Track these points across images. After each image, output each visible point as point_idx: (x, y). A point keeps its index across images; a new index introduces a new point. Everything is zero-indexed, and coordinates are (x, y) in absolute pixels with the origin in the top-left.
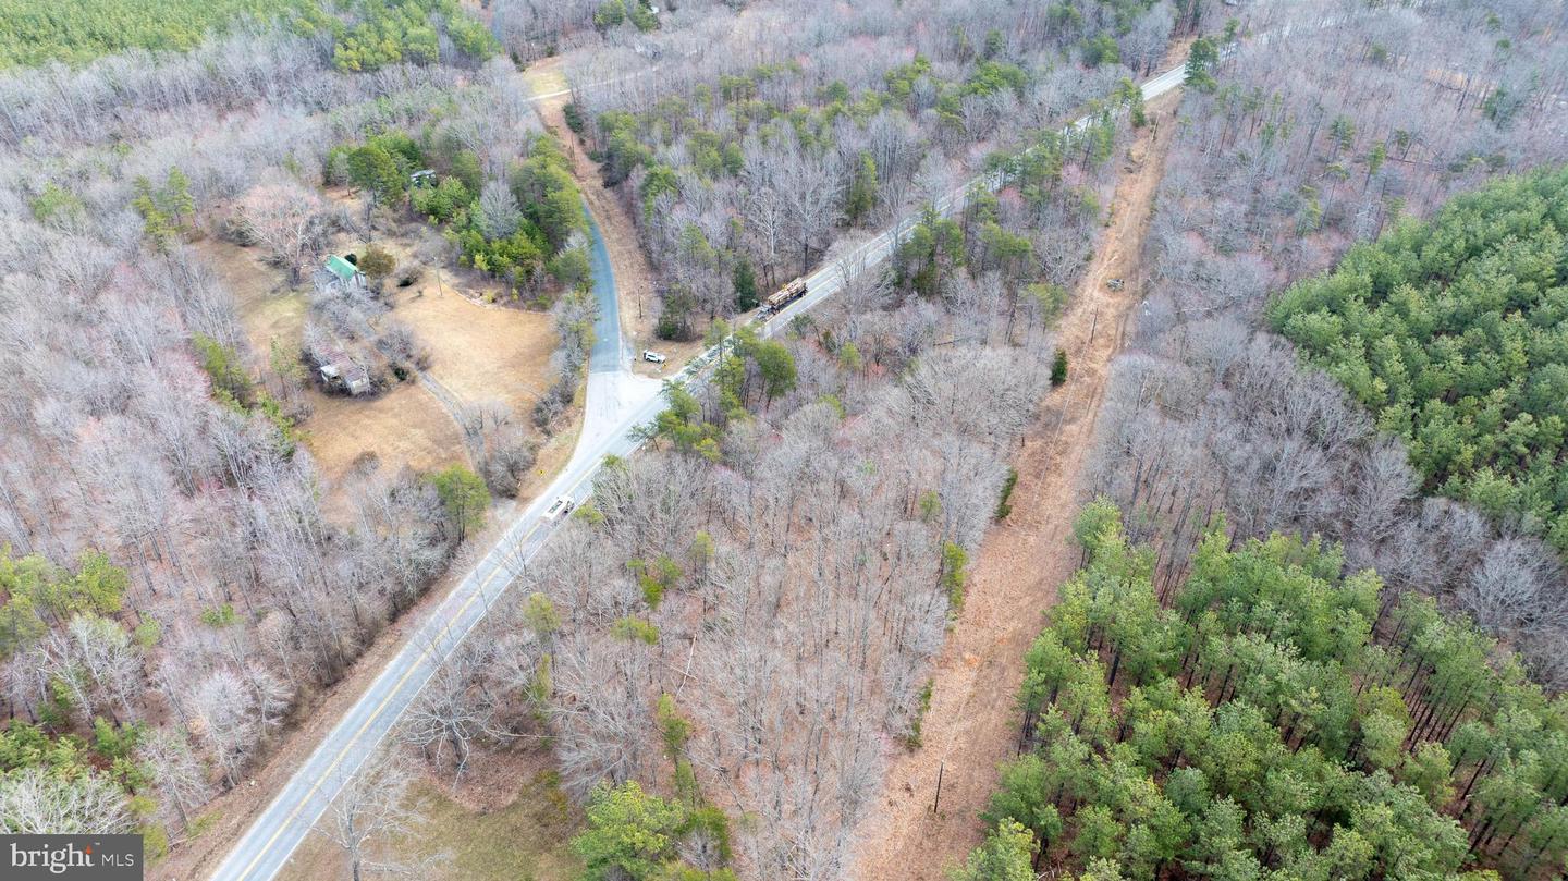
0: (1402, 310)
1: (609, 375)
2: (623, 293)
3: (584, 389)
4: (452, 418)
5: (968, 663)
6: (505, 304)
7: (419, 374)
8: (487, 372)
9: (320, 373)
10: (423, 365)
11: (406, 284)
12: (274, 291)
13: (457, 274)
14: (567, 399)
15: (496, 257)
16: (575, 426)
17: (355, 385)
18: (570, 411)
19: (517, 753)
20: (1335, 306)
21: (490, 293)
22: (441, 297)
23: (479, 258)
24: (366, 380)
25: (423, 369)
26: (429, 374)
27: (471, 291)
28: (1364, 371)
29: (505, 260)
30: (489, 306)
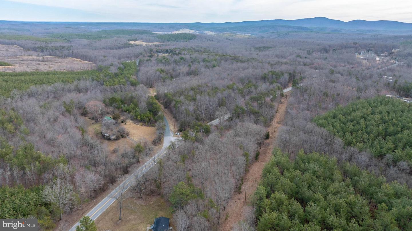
0: (340, 120)
1: (169, 137)
2: (170, 125)
3: (163, 139)
4: (134, 143)
5: (251, 181)
6: (145, 126)
7: (127, 137)
8: (141, 136)
9: (104, 136)
10: (128, 134)
11: (122, 122)
12: (92, 123)
13: (133, 121)
14: (160, 140)
15: (143, 117)
16: (161, 145)
17: (112, 137)
18: (160, 142)
19: (152, 196)
20: (325, 119)
21: (141, 124)
22: (130, 125)
23: (139, 117)
24: (115, 137)
25: (127, 135)
26: (128, 136)
27: (137, 124)
28: (332, 128)
29: (145, 117)
30: (141, 126)
